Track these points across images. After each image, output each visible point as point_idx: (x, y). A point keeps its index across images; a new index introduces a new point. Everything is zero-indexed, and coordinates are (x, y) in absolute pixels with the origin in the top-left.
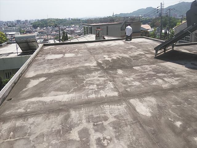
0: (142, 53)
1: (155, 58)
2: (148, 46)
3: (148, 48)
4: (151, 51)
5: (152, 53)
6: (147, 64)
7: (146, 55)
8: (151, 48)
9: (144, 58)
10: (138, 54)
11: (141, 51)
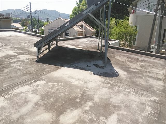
0: (11, 53)
1: (37, 61)
2: (21, 42)
3: (22, 44)
4: (28, 49)
5: (29, 53)
6: (25, 83)
7: (19, 56)
8: (26, 44)
9: (15, 65)
10: (4, 57)
11: (9, 50)
